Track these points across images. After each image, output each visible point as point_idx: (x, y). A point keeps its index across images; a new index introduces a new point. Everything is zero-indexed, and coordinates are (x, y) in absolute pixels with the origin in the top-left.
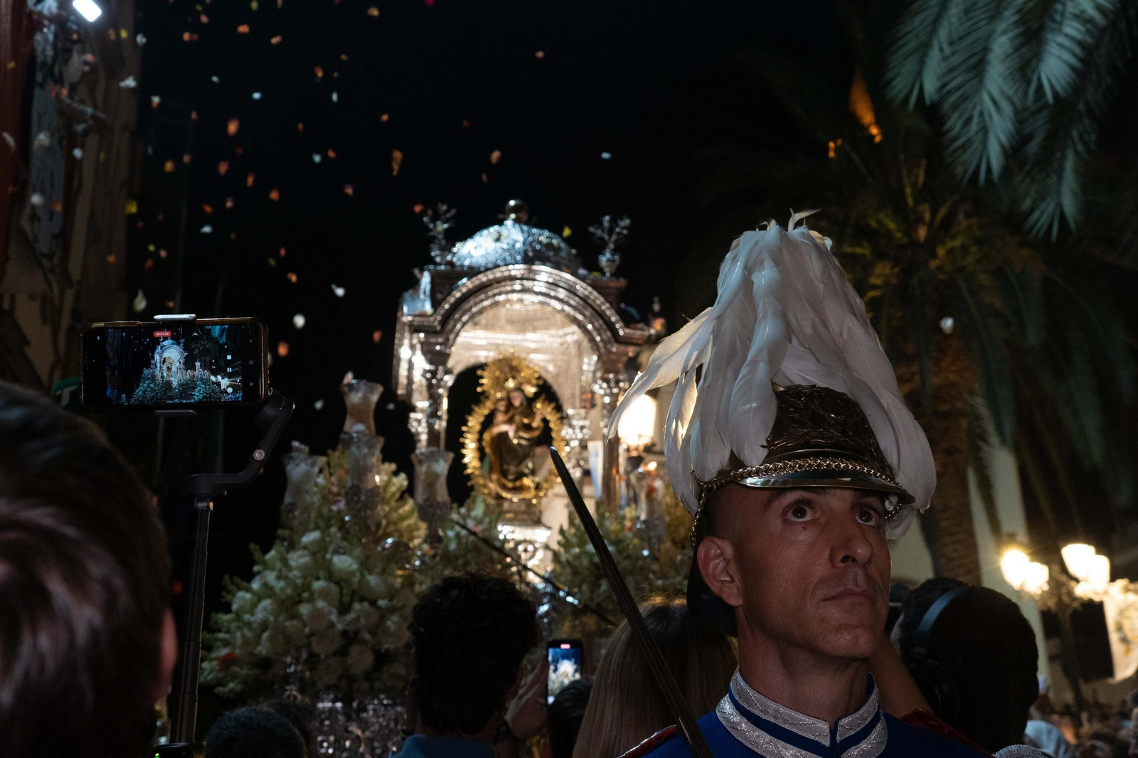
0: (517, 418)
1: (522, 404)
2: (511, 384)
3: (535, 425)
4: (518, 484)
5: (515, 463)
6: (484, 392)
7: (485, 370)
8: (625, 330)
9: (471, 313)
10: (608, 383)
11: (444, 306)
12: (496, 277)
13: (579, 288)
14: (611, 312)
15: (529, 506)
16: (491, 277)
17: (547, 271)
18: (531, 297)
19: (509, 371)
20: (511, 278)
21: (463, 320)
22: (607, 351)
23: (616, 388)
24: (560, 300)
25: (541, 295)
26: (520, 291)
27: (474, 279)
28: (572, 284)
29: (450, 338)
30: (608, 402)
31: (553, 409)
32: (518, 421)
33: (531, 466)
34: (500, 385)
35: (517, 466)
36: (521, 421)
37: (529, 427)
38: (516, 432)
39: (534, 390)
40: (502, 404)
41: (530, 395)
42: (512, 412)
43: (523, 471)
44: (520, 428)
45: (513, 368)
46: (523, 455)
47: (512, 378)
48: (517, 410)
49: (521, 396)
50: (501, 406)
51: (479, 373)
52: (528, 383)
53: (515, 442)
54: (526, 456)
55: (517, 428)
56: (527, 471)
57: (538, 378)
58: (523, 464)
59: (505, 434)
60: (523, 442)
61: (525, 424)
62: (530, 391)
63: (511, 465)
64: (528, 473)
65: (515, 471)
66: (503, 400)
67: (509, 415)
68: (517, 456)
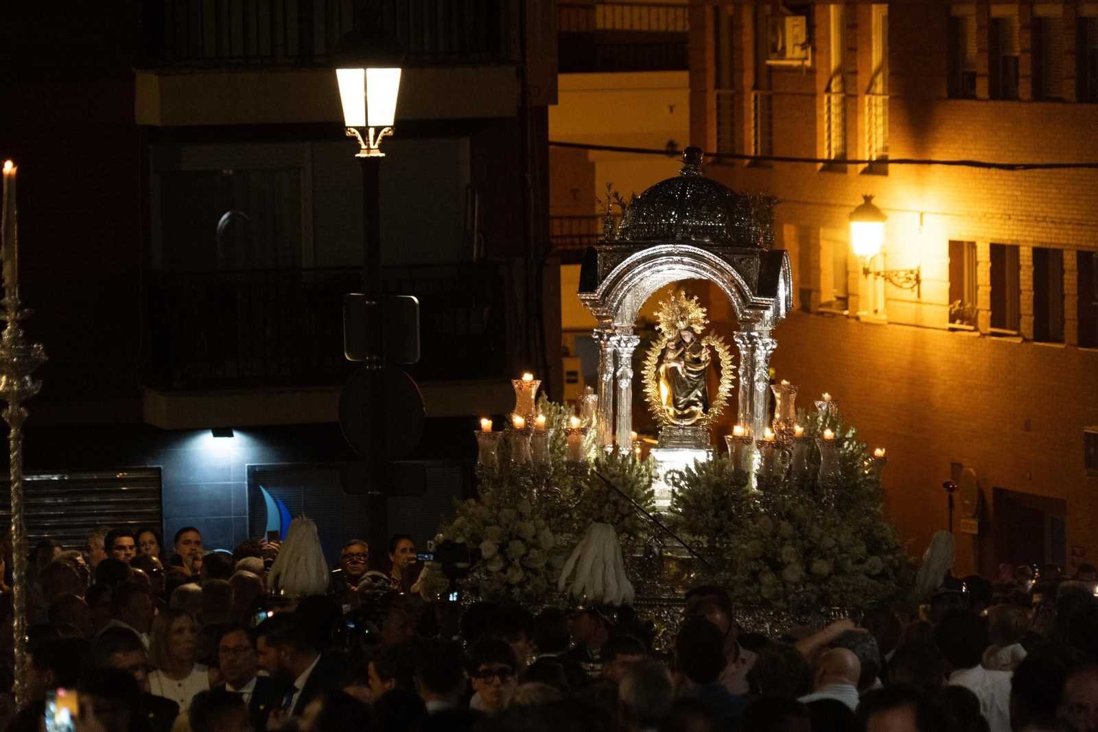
0: (688, 355)
1: (692, 340)
2: (681, 325)
3: (703, 359)
4: (686, 412)
5: (684, 394)
6: (660, 330)
7: (660, 311)
8: (754, 298)
9: (631, 283)
10: (743, 339)
11: (606, 283)
12: (648, 255)
13: (717, 262)
14: (743, 283)
15: (695, 431)
16: (644, 255)
17: (690, 248)
18: (681, 266)
19: (679, 312)
20: (660, 255)
21: (625, 289)
22: (742, 312)
23: (749, 344)
24: (704, 269)
25: (688, 265)
26: (671, 263)
27: (628, 259)
28: (712, 258)
29: (614, 306)
30: (744, 355)
31: (721, 342)
32: (688, 357)
33: (700, 394)
34: (673, 326)
35: (686, 397)
36: (690, 357)
37: (697, 361)
38: (685, 367)
39: (702, 328)
40: (673, 343)
41: (699, 332)
42: (682, 349)
43: (693, 400)
44: (690, 362)
45: (683, 310)
46: (692, 387)
47: (682, 319)
48: (687, 346)
49: (691, 335)
50: (672, 345)
51: (656, 314)
52: (696, 323)
53: (684, 376)
54: (695, 387)
55: (685, 364)
56: (696, 399)
57: (705, 318)
58: (692, 394)
59: (675, 368)
60: (691, 375)
61: (693, 359)
62: (698, 329)
63: (680, 396)
64: (697, 401)
65: (684, 401)
66: (674, 339)
67: (679, 352)
68: (686, 388)
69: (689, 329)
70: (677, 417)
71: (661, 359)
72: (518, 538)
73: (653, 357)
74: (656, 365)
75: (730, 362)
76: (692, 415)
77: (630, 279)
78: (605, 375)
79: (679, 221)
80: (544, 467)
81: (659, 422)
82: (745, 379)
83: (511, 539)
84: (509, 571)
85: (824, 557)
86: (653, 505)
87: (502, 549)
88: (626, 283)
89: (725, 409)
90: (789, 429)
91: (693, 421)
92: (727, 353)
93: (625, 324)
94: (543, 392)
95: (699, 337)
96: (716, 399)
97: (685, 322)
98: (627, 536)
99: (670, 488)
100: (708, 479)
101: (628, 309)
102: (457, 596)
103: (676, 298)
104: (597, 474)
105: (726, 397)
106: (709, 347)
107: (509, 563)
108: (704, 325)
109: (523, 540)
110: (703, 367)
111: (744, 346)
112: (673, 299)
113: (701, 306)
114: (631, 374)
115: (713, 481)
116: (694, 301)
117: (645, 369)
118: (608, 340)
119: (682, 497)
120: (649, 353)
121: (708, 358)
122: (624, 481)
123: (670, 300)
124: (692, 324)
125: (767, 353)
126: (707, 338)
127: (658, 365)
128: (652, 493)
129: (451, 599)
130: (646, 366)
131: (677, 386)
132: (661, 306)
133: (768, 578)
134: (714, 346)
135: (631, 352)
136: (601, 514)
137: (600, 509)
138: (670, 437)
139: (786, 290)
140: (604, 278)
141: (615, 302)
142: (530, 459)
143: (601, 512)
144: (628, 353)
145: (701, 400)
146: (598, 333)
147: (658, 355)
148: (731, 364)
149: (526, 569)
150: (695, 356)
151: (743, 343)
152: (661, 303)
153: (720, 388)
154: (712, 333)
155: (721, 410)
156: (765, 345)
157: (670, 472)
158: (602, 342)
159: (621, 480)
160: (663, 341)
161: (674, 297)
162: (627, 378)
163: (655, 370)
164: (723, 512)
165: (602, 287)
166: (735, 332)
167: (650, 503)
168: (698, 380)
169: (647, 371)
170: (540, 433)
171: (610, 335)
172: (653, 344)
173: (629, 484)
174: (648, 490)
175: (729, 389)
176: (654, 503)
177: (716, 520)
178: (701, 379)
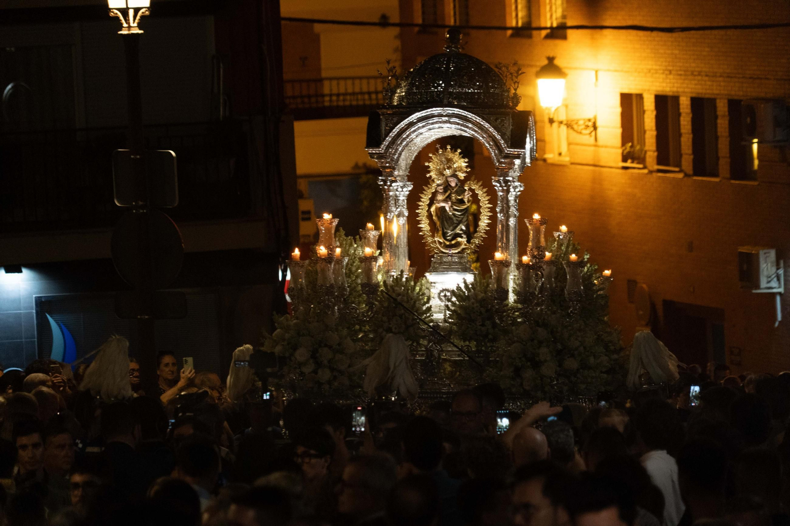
0: (453, 196)
1: (457, 185)
2: (448, 172)
3: (466, 200)
4: (453, 242)
5: (451, 228)
7: (431, 162)
8: (508, 149)
9: (408, 140)
10: (500, 183)
11: (389, 139)
12: (422, 116)
13: (478, 121)
14: (498, 137)
15: (461, 258)
16: (418, 116)
17: (456, 111)
18: (448, 125)
19: (446, 162)
20: (433, 116)
21: (403, 144)
22: (498, 161)
23: (505, 186)
24: (467, 127)
25: (454, 124)
26: (440, 122)
27: (406, 120)
28: (474, 118)
29: (395, 158)
30: (501, 195)
31: (480, 186)
32: (453, 198)
33: (464, 228)
34: (441, 173)
35: (452, 231)
36: (455, 198)
37: (461, 202)
38: (452, 206)
39: (465, 175)
40: (442, 187)
41: (462, 178)
42: (449, 192)
43: (458, 233)
44: (455, 203)
45: (449, 161)
46: (457, 222)
47: (449, 168)
48: (453, 190)
49: (456, 180)
50: (441, 189)
51: (427, 164)
52: (459, 171)
53: (450, 213)
54: (460, 222)
55: (452, 204)
56: (461, 232)
57: (467, 167)
58: (457, 228)
59: (444, 208)
60: (456, 213)
61: (458, 200)
62: (462, 176)
63: (449, 230)
64: (462, 234)
65: (451, 234)
66: (442, 184)
67: (447, 194)
68: (453, 223)
69: (454, 175)
70: (445, 246)
71: (432, 200)
72: (326, 346)
73: (425, 199)
74: (428, 205)
75: (487, 202)
76: (458, 244)
77: (408, 136)
79: (445, 89)
80: (342, 288)
81: (431, 251)
82: (502, 215)
83: (320, 346)
84: (320, 372)
85: (573, 356)
86: (432, 318)
87: (314, 355)
88: (405, 139)
89: (484, 240)
90: (541, 254)
91: (459, 250)
92: (485, 195)
93: (401, 173)
94: (341, 229)
95: (462, 183)
96: (477, 232)
98: (411, 342)
99: (443, 304)
100: (476, 295)
101: (403, 160)
102: (270, 395)
103: (443, 152)
104: (386, 293)
105: (485, 230)
106: (471, 190)
107: (319, 365)
109: (330, 347)
110: (465, 206)
111: (500, 188)
112: (440, 151)
113: (463, 157)
114: (406, 214)
115: (480, 297)
116: (457, 153)
117: (419, 209)
118: (391, 186)
119: (454, 310)
120: (422, 196)
121: (470, 199)
122: (407, 298)
123: (438, 152)
124: (456, 171)
125: (516, 194)
126: (468, 183)
127: (430, 205)
128: (429, 309)
129: (265, 398)
130: (420, 206)
131: (445, 222)
132: (431, 158)
133: (528, 374)
134: (474, 189)
135: (406, 195)
136: (390, 326)
137: (389, 321)
138: (441, 263)
139: (530, 142)
140: (387, 135)
141: (395, 155)
142: (333, 282)
143: (390, 324)
144: (404, 196)
145: (465, 232)
146: (382, 180)
147: (430, 197)
148: (489, 203)
149: (332, 370)
150: (459, 198)
151: (500, 186)
152: (431, 155)
153: (480, 223)
154: (473, 178)
155: (481, 240)
156: (515, 188)
157: (442, 291)
158: (386, 187)
159: (405, 298)
161: (441, 150)
162: (404, 216)
163: (427, 209)
164: (488, 322)
165: (386, 143)
166: (493, 177)
167: (429, 317)
168: (462, 217)
169: (420, 210)
170: (339, 261)
171: (392, 182)
172: (425, 188)
173: (412, 302)
174: (427, 305)
175: (487, 223)
176: (432, 316)
177: (483, 328)
178: (465, 215)
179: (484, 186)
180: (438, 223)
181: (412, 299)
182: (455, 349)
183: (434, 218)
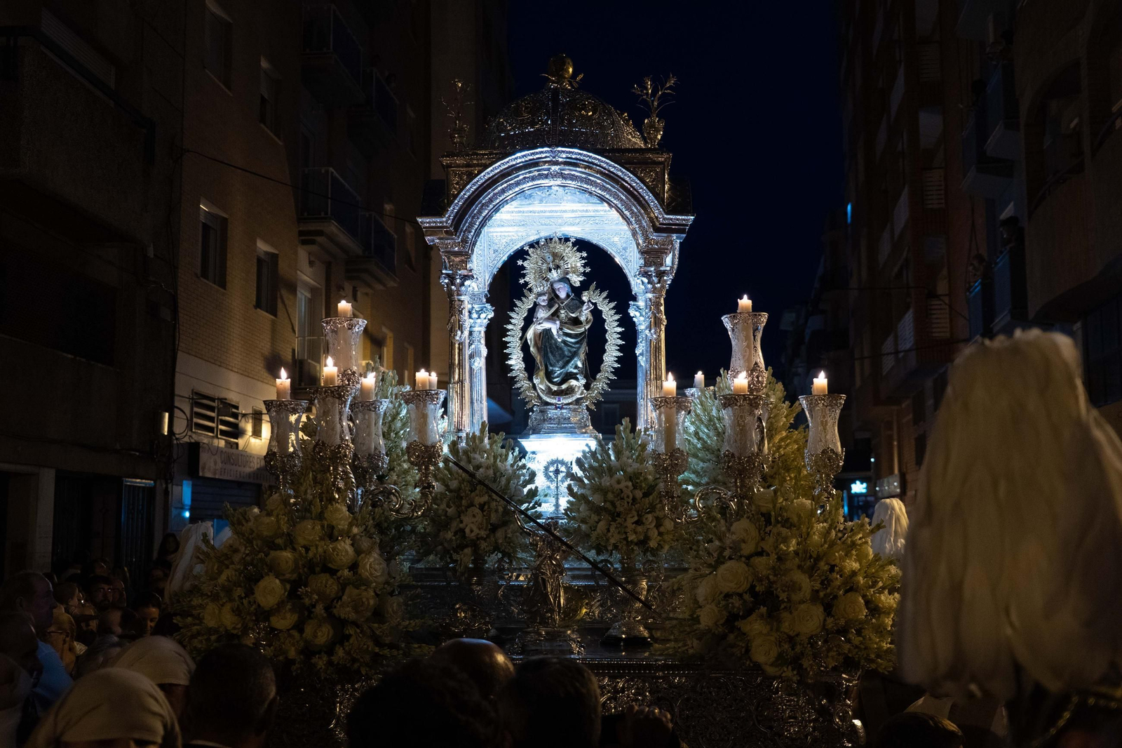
0: (563, 313)
1: (568, 296)
3: (583, 319)
4: (564, 387)
5: (561, 363)
6: (526, 284)
7: (526, 259)
8: (664, 215)
9: (491, 207)
10: (649, 277)
11: (458, 203)
12: (517, 164)
14: (648, 196)
15: (577, 412)
16: (509, 164)
17: (576, 153)
18: (559, 181)
19: (551, 258)
20: (534, 164)
22: (647, 240)
26: (546, 177)
27: (488, 170)
29: (470, 237)
31: (605, 298)
32: (563, 315)
33: (580, 365)
34: (543, 277)
35: (561, 368)
36: (567, 316)
37: (576, 322)
38: (561, 329)
39: (581, 278)
41: (578, 284)
42: (557, 306)
43: (571, 372)
44: (565, 323)
45: (557, 256)
46: (570, 354)
48: (562, 303)
49: (567, 288)
50: (544, 301)
51: (520, 263)
53: (560, 340)
54: (574, 355)
55: (561, 325)
56: (575, 371)
58: (570, 365)
59: (548, 332)
60: (568, 339)
61: (571, 318)
62: (576, 280)
63: (556, 367)
64: (576, 374)
65: (561, 373)
66: (546, 293)
67: (553, 310)
68: (562, 356)
69: (565, 280)
70: (551, 393)
71: (529, 321)
72: (325, 570)
73: (517, 319)
75: (616, 324)
78: (459, 333)
79: (553, 127)
80: (373, 457)
81: (527, 402)
83: (312, 571)
86: (538, 509)
87: (294, 588)
91: (573, 400)
92: (613, 311)
95: (577, 292)
96: (600, 371)
97: (559, 271)
98: (500, 555)
103: (546, 242)
104: (455, 463)
105: (614, 368)
106: (591, 302)
107: (305, 613)
108: (584, 274)
109: (333, 572)
110: (583, 329)
111: (650, 286)
113: (579, 250)
114: (484, 351)
116: (570, 243)
117: (507, 336)
118: (462, 284)
119: (586, 494)
120: (512, 314)
121: (590, 317)
122: (495, 474)
124: (567, 274)
126: (587, 291)
127: (525, 329)
128: (533, 493)
130: (509, 330)
131: (550, 355)
135: (484, 325)
136: (461, 526)
137: (459, 516)
138: (544, 420)
140: (455, 197)
141: (470, 232)
143: (461, 522)
144: (481, 327)
145: (582, 372)
146: (448, 275)
147: (525, 315)
150: (573, 315)
151: (649, 283)
153: (604, 357)
154: (593, 285)
155: (607, 384)
157: (553, 463)
159: (491, 472)
160: (530, 298)
162: (480, 357)
165: (454, 209)
167: (534, 507)
168: (577, 346)
169: (510, 338)
171: (465, 278)
172: (517, 302)
173: (503, 481)
174: (529, 487)
175: (617, 357)
176: (540, 505)
177: (640, 529)
178: (582, 344)
179: (610, 298)
180: (538, 359)
181: (502, 475)
182: (585, 565)
183: (531, 349)
